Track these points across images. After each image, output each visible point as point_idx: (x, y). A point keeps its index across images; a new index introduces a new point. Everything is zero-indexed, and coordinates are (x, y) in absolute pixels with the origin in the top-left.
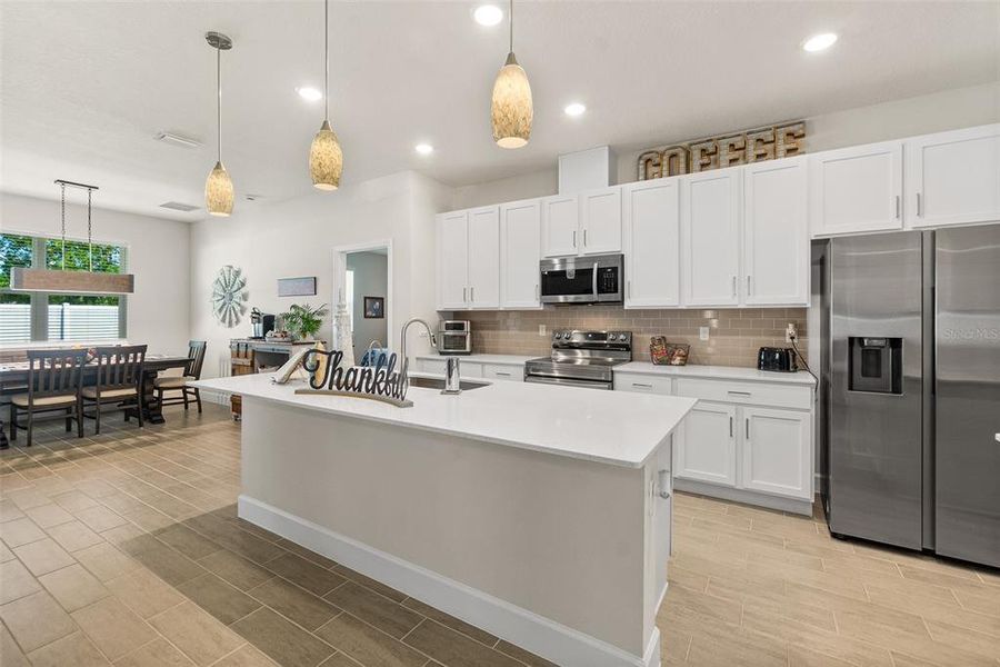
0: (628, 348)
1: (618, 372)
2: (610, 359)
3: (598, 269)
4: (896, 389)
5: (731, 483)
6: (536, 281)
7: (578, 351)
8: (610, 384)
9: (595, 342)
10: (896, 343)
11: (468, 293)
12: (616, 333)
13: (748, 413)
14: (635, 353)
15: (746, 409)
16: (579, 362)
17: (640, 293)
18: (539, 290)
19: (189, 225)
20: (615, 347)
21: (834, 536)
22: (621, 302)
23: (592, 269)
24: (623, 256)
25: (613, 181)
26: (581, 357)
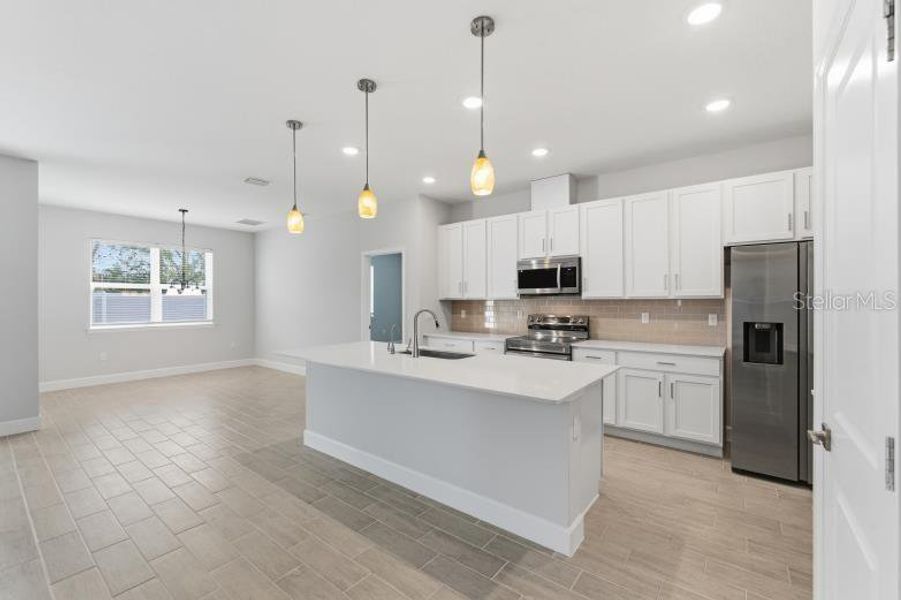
0: (586, 329)
1: (576, 347)
2: (574, 338)
3: (562, 269)
4: (780, 361)
5: (661, 432)
6: (515, 277)
7: (554, 332)
8: (570, 356)
9: (564, 325)
10: (779, 327)
11: (463, 286)
12: (576, 318)
13: (672, 379)
14: (592, 333)
15: (672, 376)
16: (554, 340)
17: (594, 286)
18: (517, 285)
19: (253, 236)
20: (577, 328)
21: (735, 470)
22: (579, 293)
23: (556, 269)
24: (580, 259)
25: (573, 201)
26: (556, 336)
